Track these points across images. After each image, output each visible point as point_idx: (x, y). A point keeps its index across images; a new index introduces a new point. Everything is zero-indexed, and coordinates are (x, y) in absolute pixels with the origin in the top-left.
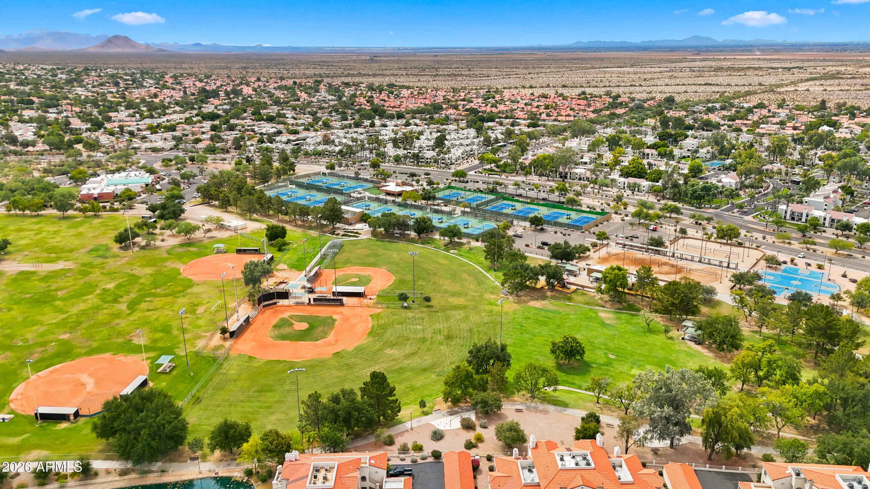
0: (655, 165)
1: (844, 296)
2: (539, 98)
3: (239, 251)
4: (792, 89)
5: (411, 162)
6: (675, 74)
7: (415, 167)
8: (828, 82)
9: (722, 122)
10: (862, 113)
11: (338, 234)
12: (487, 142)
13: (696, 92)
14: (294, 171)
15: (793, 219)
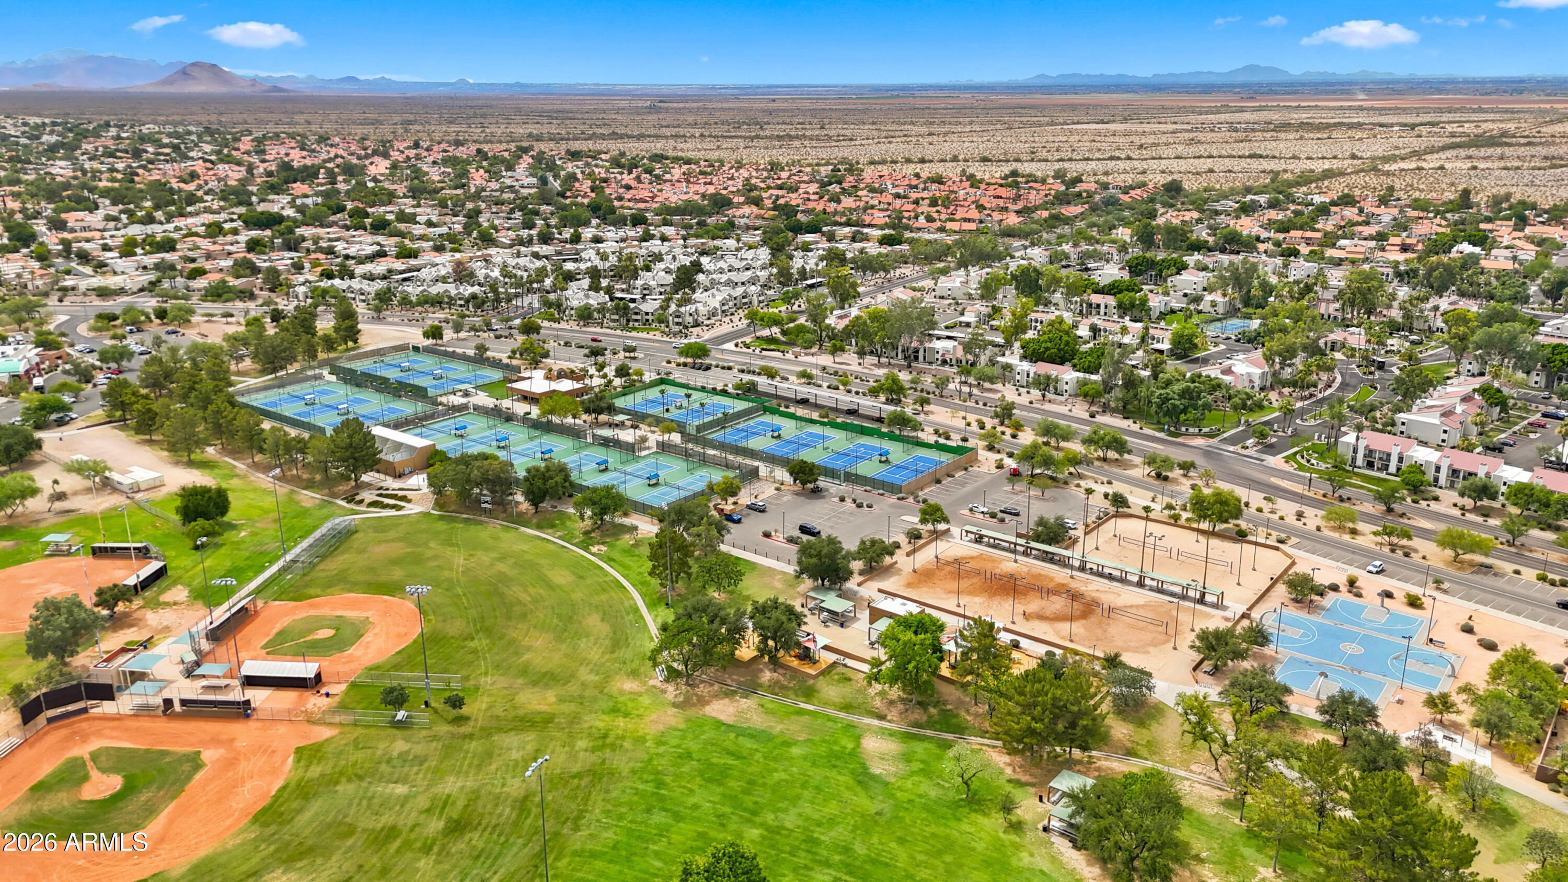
0: (1105, 331)
1: (1458, 699)
2: (925, 182)
3: (98, 552)
4: (1413, 165)
5: (614, 321)
6: (1200, 136)
7: (618, 332)
8: (1483, 152)
9: (1264, 235)
10: (1540, 216)
11: (361, 501)
12: (785, 277)
13: (1230, 171)
14: (356, 341)
15: (1370, 465)
